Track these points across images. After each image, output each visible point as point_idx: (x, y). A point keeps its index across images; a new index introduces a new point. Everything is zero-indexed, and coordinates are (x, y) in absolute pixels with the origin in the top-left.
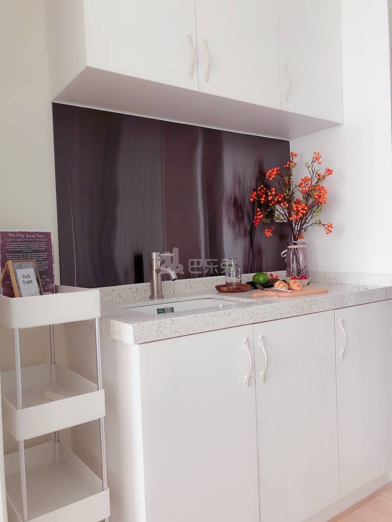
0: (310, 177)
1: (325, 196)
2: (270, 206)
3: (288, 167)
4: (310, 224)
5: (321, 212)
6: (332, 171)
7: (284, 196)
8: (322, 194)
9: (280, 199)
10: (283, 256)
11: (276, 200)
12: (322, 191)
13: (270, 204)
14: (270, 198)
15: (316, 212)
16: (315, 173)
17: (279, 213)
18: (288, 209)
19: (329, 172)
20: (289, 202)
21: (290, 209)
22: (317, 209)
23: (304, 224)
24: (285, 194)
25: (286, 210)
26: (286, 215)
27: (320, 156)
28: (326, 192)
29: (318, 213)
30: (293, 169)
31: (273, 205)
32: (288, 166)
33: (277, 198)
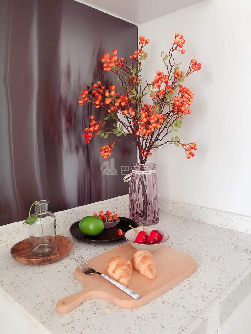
0: (166, 73)
1: (190, 103)
2: (110, 113)
3: (135, 58)
4: (164, 141)
5: (180, 126)
6: (200, 65)
7: (129, 100)
8: (185, 100)
9: (123, 104)
10: (125, 181)
11: (117, 104)
12: (186, 95)
13: (109, 111)
14: (108, 101)
15: (174, 125)
16: (173, 68)
17: (121, 125)
18: (134, 119)
19: (196, 66)
20: (135, 108)
21: (136, 118)
22: (175, 122)
23: (155, 141)
24: (131, 97)
25: (131, 120)
26: (131, 126)
27: (184, 41)
28: (191, 98)
29: (175, 128)
30: (143, 62)
31: (113, 111)
32: (135, 56)
33: (119, 101)
